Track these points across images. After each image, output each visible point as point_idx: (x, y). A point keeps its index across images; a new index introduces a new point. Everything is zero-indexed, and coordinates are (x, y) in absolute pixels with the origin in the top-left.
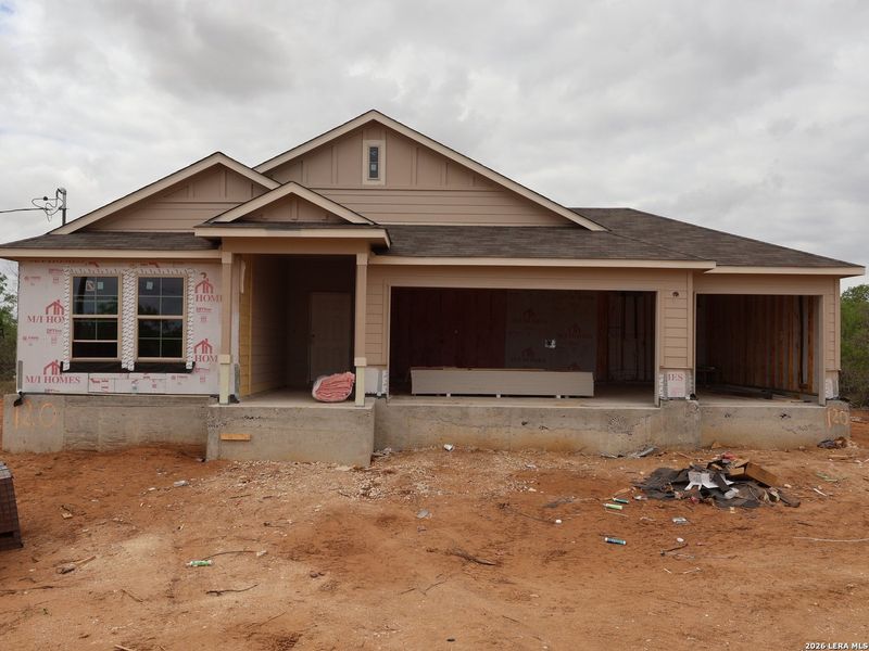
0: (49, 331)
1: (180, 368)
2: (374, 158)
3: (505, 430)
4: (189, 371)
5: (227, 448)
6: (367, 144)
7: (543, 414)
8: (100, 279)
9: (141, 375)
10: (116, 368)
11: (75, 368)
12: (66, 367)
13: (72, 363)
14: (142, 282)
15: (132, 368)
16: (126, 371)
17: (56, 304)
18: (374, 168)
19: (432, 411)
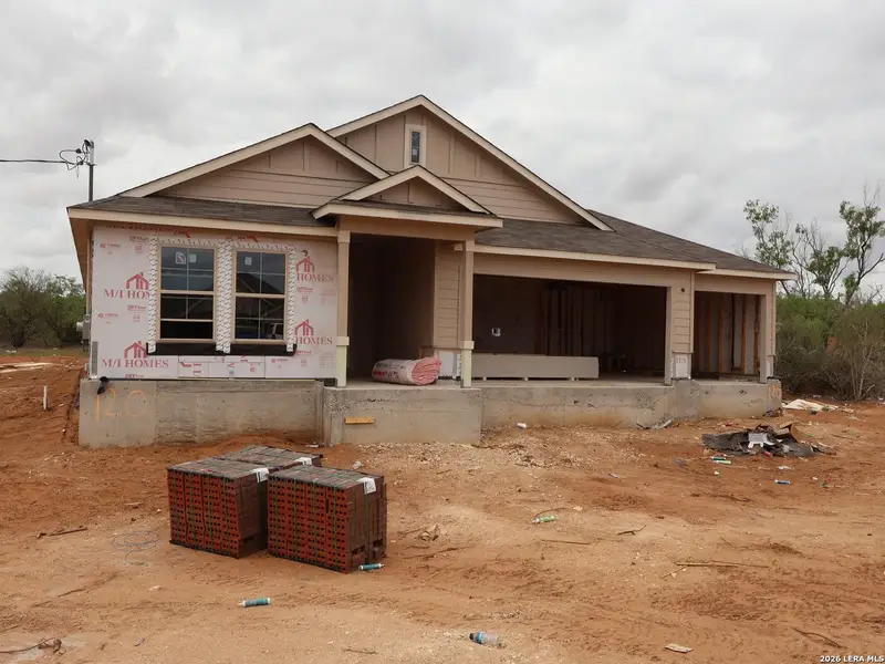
0: (131, 307)
1: (280, 351)
2: (416, 143)
3: (560, 408)
4: (291, 354)
6: (410, 127)
7: (590, 393)
8: (193, 251)
9: (237, 358)
10: (211, 350)
11: (162, 350)
12: (152, 349)
13: (158, 345)
14: (241, 257)
15: (228, 350)
16: (221, 353)
17: (139, 279)
18: (415, 153)
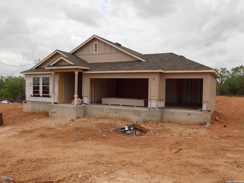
0: (30, 88)
1: (49, 97)
2: (96, 47)
3: (111, 114)
4: (50, 97)
5: (52, 113)
6: (95, 43)
7: (119, 110)
8: (37, 78)
9: (43, 98)
10: (39, 96)
12: (32, 96)
13: (33, 95)
14: (43, 78)
15: (42, 96)
16: (41, 97)
17: (31, 83)
18: (96, 49)
19: (96, 108)
